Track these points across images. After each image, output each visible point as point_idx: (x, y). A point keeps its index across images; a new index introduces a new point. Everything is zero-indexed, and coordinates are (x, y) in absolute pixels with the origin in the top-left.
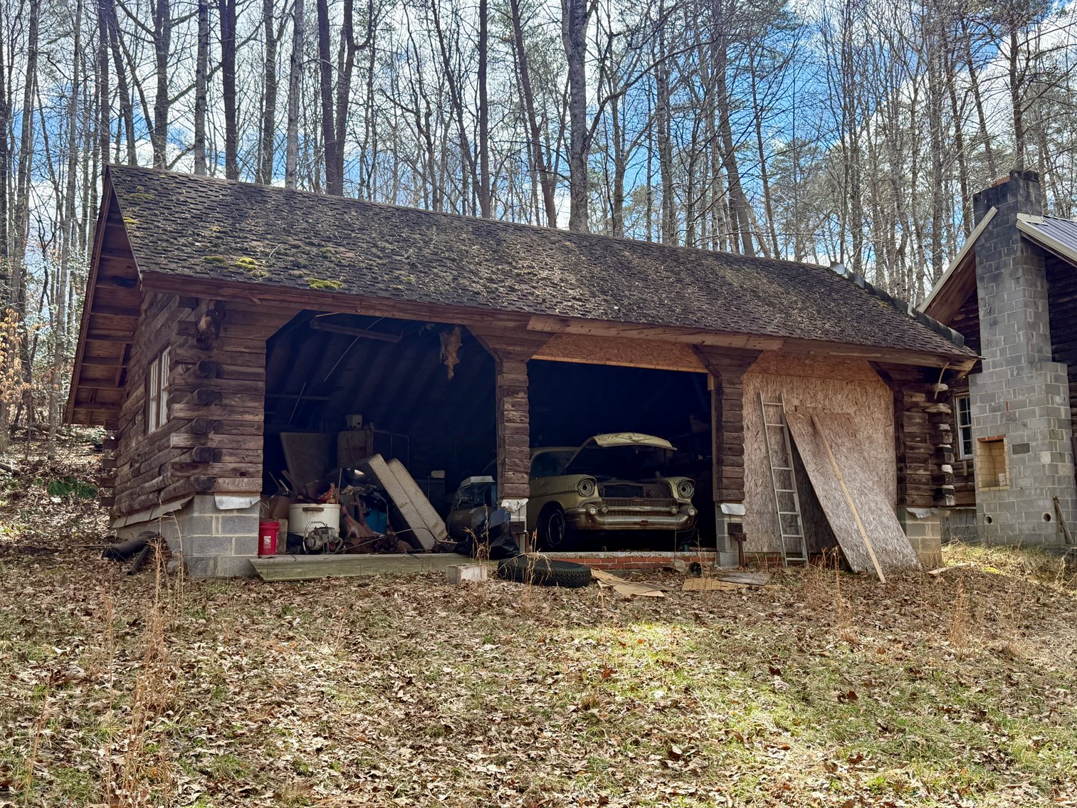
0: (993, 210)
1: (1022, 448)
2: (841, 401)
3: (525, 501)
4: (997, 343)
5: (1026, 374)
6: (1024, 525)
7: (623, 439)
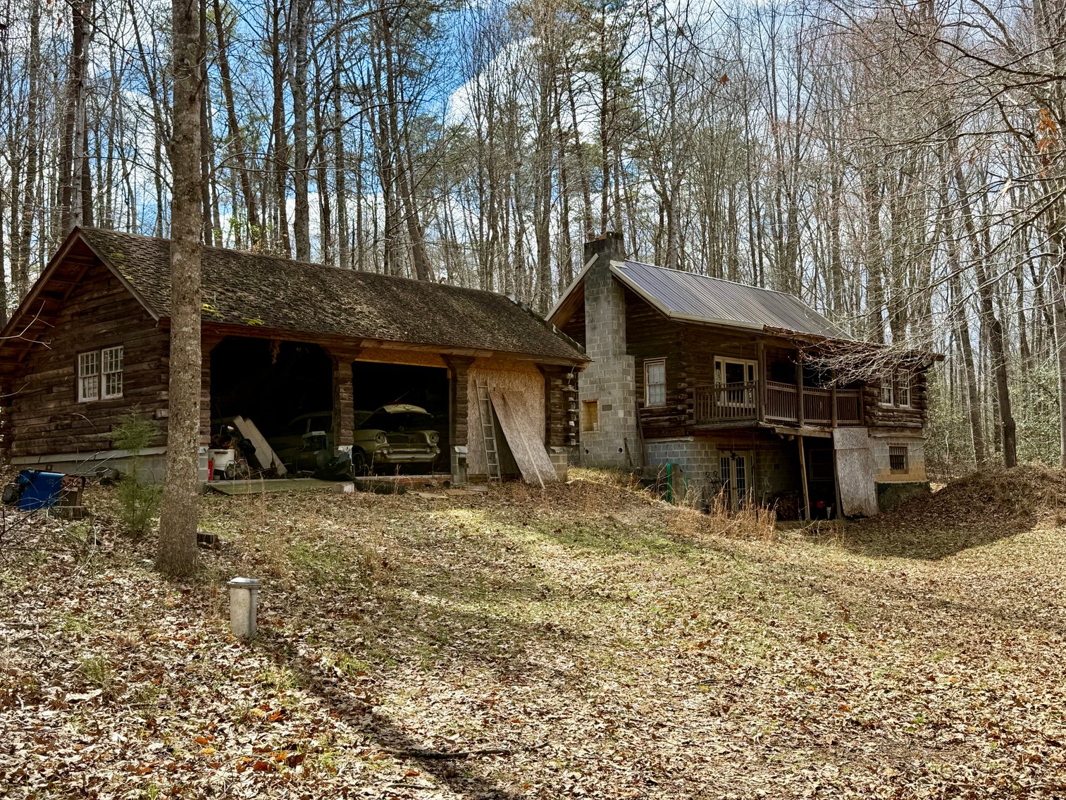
0: (596, 256)
1: (608, 407)
2: (517, 384)
3: (351, 447)
4: (596, 341)
5: (611, 362)
6: (606, 455)
7: (401, 408)
